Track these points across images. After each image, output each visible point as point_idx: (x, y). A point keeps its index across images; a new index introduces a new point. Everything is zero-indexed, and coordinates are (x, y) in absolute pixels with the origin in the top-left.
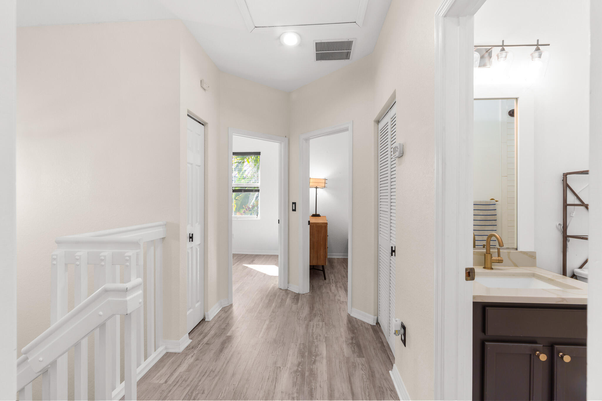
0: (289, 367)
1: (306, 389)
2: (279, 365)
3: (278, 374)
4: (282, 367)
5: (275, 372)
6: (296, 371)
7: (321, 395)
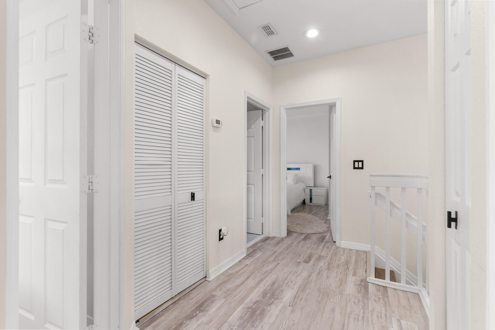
0: (282, 304)
1: (275, 286)
2: (290, 309)
3: (293, 301)
4: (288, 305)
5: (295, 303)
6: (276, 299)
7: (268, 281)
